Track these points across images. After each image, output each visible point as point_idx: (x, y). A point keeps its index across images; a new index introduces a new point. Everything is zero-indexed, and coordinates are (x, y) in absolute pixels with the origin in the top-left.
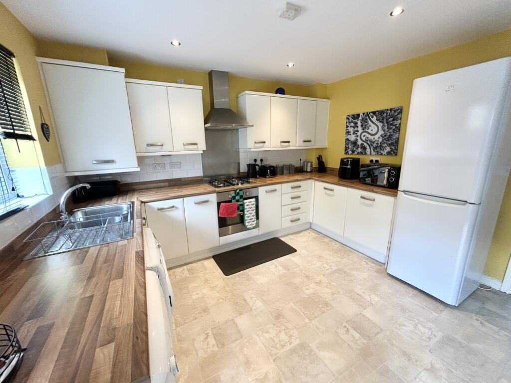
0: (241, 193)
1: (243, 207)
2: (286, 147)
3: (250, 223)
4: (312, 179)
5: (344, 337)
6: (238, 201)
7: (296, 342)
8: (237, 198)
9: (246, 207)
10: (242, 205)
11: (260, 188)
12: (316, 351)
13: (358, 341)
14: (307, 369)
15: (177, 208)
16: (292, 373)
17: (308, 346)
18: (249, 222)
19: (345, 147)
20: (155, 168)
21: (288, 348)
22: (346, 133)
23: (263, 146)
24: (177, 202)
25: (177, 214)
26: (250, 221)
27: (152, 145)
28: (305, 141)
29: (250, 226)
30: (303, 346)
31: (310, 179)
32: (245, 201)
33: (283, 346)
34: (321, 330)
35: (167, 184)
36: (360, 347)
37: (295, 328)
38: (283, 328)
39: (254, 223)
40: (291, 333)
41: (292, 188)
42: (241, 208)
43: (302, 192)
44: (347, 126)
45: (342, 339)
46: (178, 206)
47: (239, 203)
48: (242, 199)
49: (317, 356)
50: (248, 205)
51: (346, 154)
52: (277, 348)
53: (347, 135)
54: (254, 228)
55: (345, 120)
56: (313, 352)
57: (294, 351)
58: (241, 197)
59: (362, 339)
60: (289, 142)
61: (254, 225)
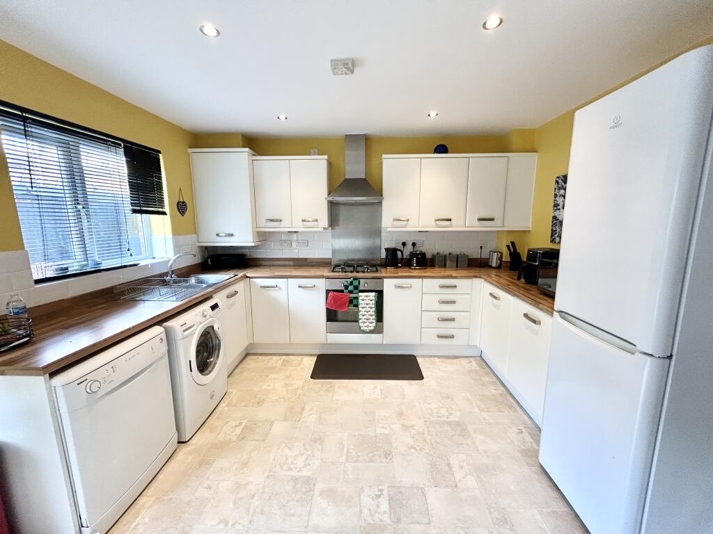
0: (356, 283)
1: (358, 301)
2: (445, 227)
3: (366, 324)
4: (480, 277)
5: (366, 501)
6: (351, 292)
7: (306, 473)
8: (351, 288)
9: (360, 302)
10: (357, 298)
11: (386, 281)
12: (317, 493)
13: (377, 515)
14: (287, 503)
15: (280, 288)
16: (270, 497)
17: (314, 484)
18: (364, 323)
19: (552, 230)
20: (281, 244)
21: (293, 474)
22: (554, 206)
23: (407, 224)
24: (281, 282)
25: (279, 295)
26: (366, 321)
27: (272, 220)
28: (480, 220)
29: (366, 328)
30: (309, 481)
31: (476, 277)
32: (360, 294)
33: (290, 469)
34: (346, 477)
35: (291, 263)
36: (372, 522)
37: (321, 459)
38: (309, 453)
39: (371, 325)
40: (311, 462)
41: (442, 287)
42: (355, 303)
43: (459, 296)
44: (555, 194)
45: (360, 500)
46: (281, 287)
47: (352, 295)
48: (357, 291)
49: (311, 499)
50: (363, 300)
51: (551, 241)
52: (281, 467)
53: (555, 210)
54: (371, 332)
55: (554, 185)
56: (312, 493)
57: (295, 479)
58: (356, 288)
59: (387, 516)
60: (450, 220)
61: (372, 328)
